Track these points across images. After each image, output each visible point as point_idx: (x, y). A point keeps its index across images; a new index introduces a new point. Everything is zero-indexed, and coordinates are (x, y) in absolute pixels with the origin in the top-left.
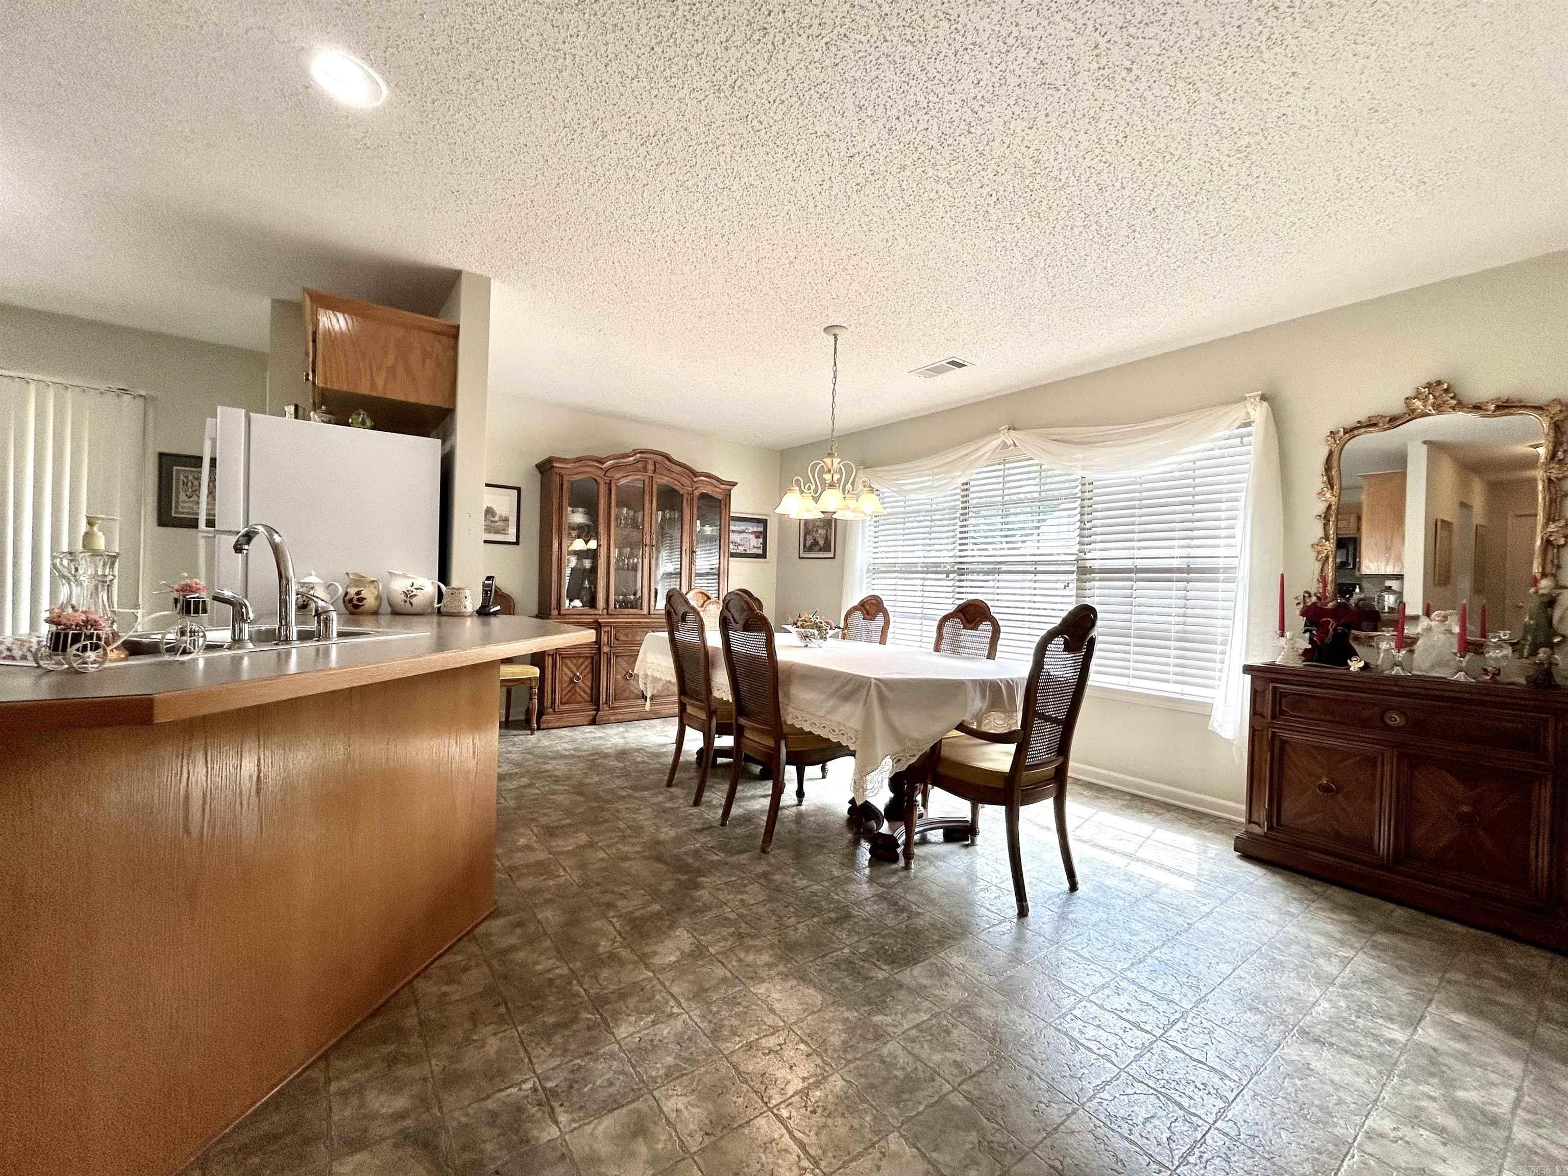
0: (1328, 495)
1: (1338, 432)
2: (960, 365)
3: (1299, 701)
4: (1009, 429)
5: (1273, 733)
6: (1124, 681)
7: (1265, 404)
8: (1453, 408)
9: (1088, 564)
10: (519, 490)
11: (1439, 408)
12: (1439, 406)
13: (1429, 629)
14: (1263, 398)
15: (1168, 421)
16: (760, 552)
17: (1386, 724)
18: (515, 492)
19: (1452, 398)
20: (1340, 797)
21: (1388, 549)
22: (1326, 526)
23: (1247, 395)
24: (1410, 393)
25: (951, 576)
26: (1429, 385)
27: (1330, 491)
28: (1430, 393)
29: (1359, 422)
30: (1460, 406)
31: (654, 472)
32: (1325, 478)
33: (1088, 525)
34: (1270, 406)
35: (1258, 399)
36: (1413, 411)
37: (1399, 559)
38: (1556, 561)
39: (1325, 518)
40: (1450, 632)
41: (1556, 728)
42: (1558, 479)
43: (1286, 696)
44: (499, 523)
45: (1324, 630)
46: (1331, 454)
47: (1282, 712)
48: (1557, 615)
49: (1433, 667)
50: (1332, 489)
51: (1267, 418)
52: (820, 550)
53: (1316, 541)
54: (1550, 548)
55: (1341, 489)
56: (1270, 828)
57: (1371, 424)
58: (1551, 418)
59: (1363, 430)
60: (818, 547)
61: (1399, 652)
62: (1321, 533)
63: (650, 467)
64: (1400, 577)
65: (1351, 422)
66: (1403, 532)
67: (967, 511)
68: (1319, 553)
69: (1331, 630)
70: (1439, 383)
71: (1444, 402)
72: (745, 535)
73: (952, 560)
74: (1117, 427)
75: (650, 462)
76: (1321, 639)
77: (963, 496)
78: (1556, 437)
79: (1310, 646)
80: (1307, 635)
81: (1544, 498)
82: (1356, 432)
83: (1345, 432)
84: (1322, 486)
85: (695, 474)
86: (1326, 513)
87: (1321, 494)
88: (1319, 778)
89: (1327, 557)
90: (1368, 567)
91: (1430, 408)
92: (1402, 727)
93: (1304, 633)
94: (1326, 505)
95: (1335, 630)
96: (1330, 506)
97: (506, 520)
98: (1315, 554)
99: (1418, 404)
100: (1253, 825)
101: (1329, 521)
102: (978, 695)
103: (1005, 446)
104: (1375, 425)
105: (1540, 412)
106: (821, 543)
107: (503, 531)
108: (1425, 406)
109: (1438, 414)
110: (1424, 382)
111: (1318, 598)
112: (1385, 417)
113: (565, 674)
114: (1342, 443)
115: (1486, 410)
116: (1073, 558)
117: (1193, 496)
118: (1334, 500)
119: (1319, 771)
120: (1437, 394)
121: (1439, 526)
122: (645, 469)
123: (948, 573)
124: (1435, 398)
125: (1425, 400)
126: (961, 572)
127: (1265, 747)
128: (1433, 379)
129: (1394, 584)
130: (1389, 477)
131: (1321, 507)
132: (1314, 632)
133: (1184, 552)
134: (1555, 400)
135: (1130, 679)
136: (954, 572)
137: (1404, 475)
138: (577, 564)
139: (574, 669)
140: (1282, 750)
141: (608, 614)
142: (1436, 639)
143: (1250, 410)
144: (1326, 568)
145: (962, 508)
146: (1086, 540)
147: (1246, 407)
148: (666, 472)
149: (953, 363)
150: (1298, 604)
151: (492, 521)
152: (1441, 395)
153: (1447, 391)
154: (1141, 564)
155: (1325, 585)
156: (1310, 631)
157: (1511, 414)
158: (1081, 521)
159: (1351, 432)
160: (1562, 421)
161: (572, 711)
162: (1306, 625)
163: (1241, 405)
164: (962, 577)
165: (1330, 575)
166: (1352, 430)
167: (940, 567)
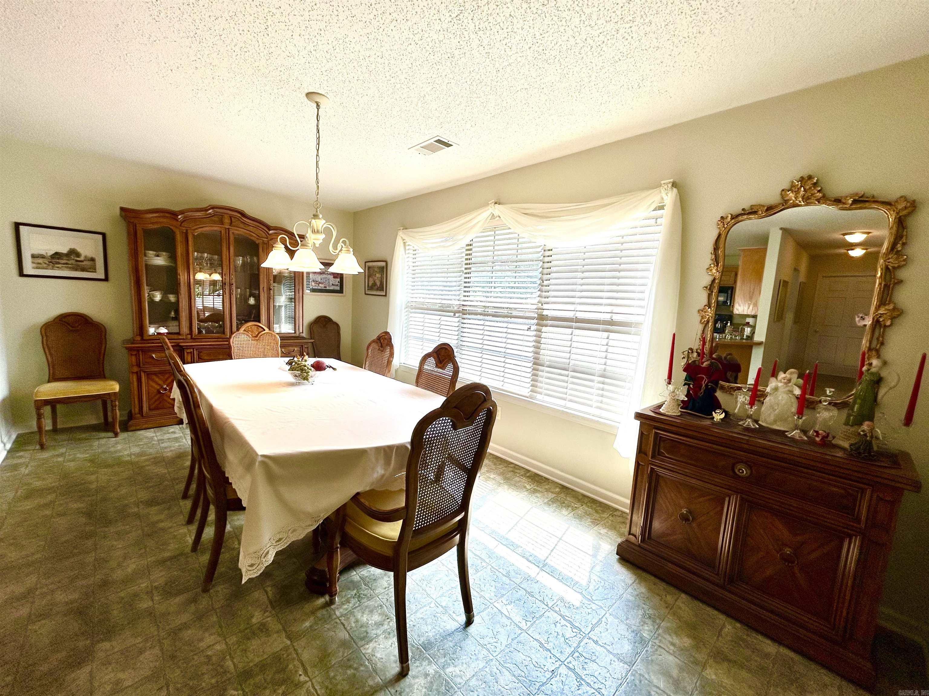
0: (714, 271)
1: (727, 217)
2: (448, 145)
3: (674, 446)
4: (496, 203)
5: (651, 468)
6: (562, 402)
7: (675, 190)
8: (819, 201)
9: (545, 313)
10: (104, 235)
11: (807, 201)
12: (808, 198)
13: (776, 389)
14: (674, 185)
15: (606, 201)
16: (338, 288)
17: (734, 472)
18: (100, 237)
19: (819, 191)
20: (694, 525)
21: (751, 298)
22: (710, 296)
23: (662, 182)
24: (786, 185)
25: (457, 315)
26: (802, 179)
27: (715, 268)
28: (801, 186)
29: (743, 210)
30: (824, 199)
31: (231, 224)
32: (713, 257)
33: (546, 283)
34: (678, 190)
35: (670, 185)
36: (786, 201)
37: (756, 305)
38: (881, 339)
39: (710, 289)
40: (791, 392)
41: (871, 497)
42: (894, 268)
43: (664, 441)
44: (84, 263)
45: (697, 386)
46: (719, 235)
47: (660, 454)
48: (882, 392)
49: (775, 421)
50: (717, 266)
51: (675, 204)
52: (377, 289)
53: (702, 307)
54: (878, 326)
55: (724, 266)
56: (643, 540)
57: (752, 212)
58: (898, 213)
59: (745, 217)
60: (376, 287)
61: (751, 408)
62: (705, 301)
63: (227, 220)
64: (755, 317)
65: (737, 210)
66: (760, 288)
67: (470, 266)
68: (702, 317)
69: (704, 385)
70: (810, 177)
71: (812, 195)
72: (324, 276)
73: (458, 303)
74: (568, 205)
75: (226, 216)
76: (696, 392)
77: (467, 255)
78: (898, 231)
79: (686, 399)
80: (687, 387)
81: (880, 284)
82: (740, 218)
83: (732, 218)
84: (711, 262)
85: (269, 228)
86: (711, 285)
87: (709, 269)
88: (682, 508)
89: (708, 322)
90: (737, 310)
91: (800, 199)
92: (747, 477)
93: (684, 385)
94: (711, 278)
95: (707, 386)
96: (713, 281)
97: (93, 260)
98: (700, 318)
99: (791, 195)
100: (631, 536)
101: (712, 292)
102: (382, 461)
103: (493, 216)
104: (755, 213)
105: (889, 207)
106: (378, 284)
107: (93, 269)
108: (796, 198)
109: (805, 205)
110: (798, 177)
111: (699, 354)
112: (764, 206)
113: (152, 387)
114: (729, 227)
115: (844, 203)
116: (535, 307)
117: (620, 265)
118: (718, 275)
119: (682, 502)
120: (807, 187)
121: (781, 284)
122: (222, 223)
123: (455, 313)
124: (805, 190)
125: (797, 192)
126: (464, 312)
127: (646, 476)
128: (805, 173)
129: (750, 320)
130: (757, 251)
131: (706, 280)
132: (691, 386)
133: (609, 309)
134: (902, 197)
135: (567, 402)
136: (459, 312)
137: (766, 249)
138: (162, 297)
139: (160, 382)
140: (657, 481)
141: (192, 338)
142: (780, 398)
143: (664, 195)
144: (706, 329)
145: (466, 264)
146: (544, 294)
147: (661, 192)
148: (242, 225)
149: (439, 141)
150: (684, 358)
151: (77, 261)
152: (810, 188)
153: (815, 185)
154: (580, 315)
155: (704, 343)
156: (689, 385)
157: (865, 208)
158: (541, 279)
159: (736, 218)
160: (905, 216)
161: (160, 415)
162: (686, 380)
163: (656, 191)
164: (465, 316)
165: (709, 336)
166: (737, 216)
167: (450, 307)
